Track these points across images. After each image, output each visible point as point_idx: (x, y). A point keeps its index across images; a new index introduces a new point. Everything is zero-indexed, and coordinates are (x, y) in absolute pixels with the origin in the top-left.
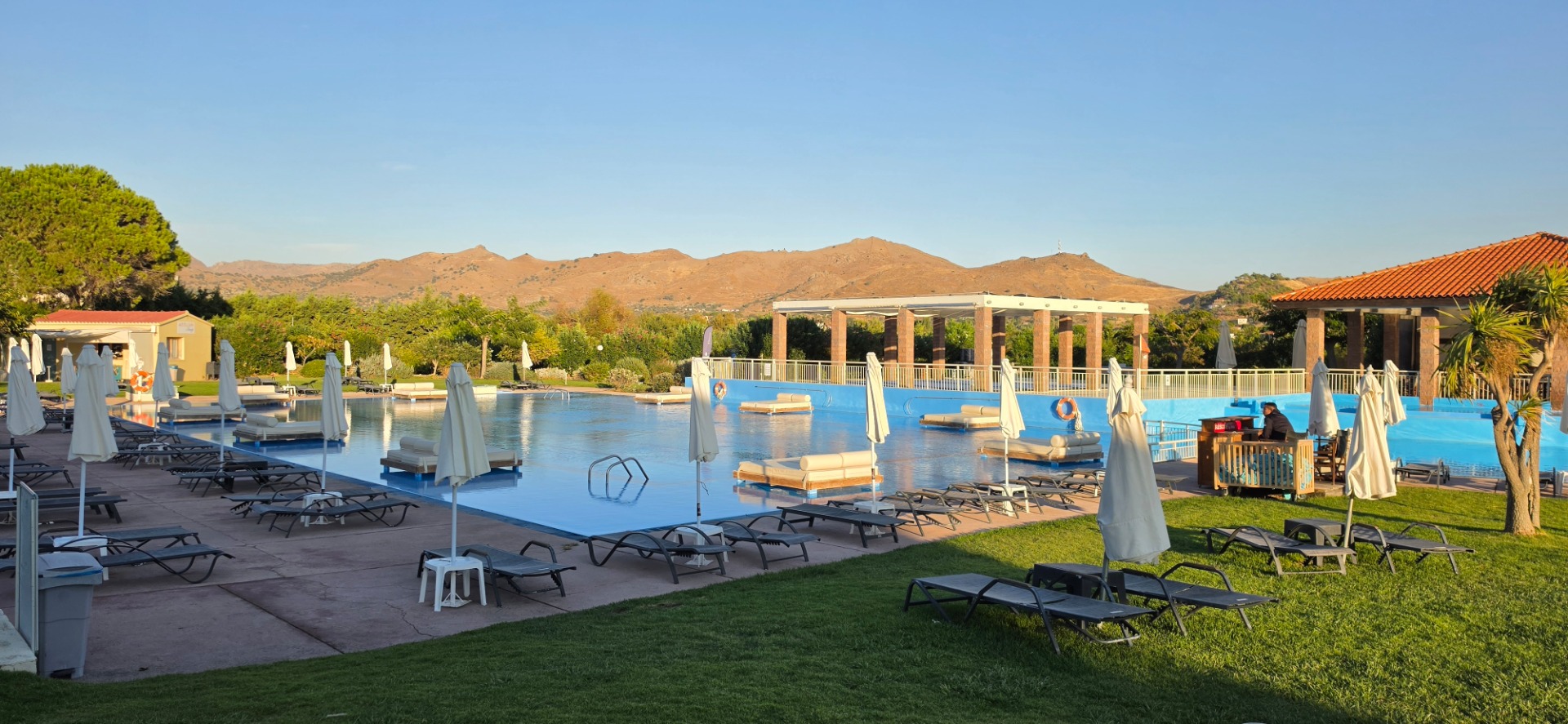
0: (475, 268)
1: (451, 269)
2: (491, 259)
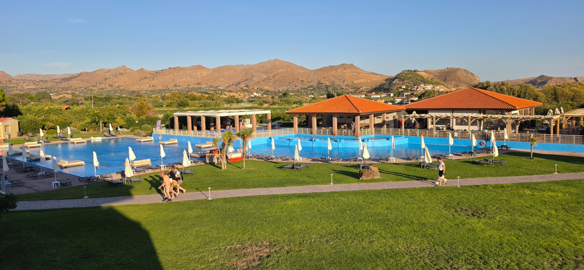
0: (122, 74)
1: (112, 75)
2: (128, 71)
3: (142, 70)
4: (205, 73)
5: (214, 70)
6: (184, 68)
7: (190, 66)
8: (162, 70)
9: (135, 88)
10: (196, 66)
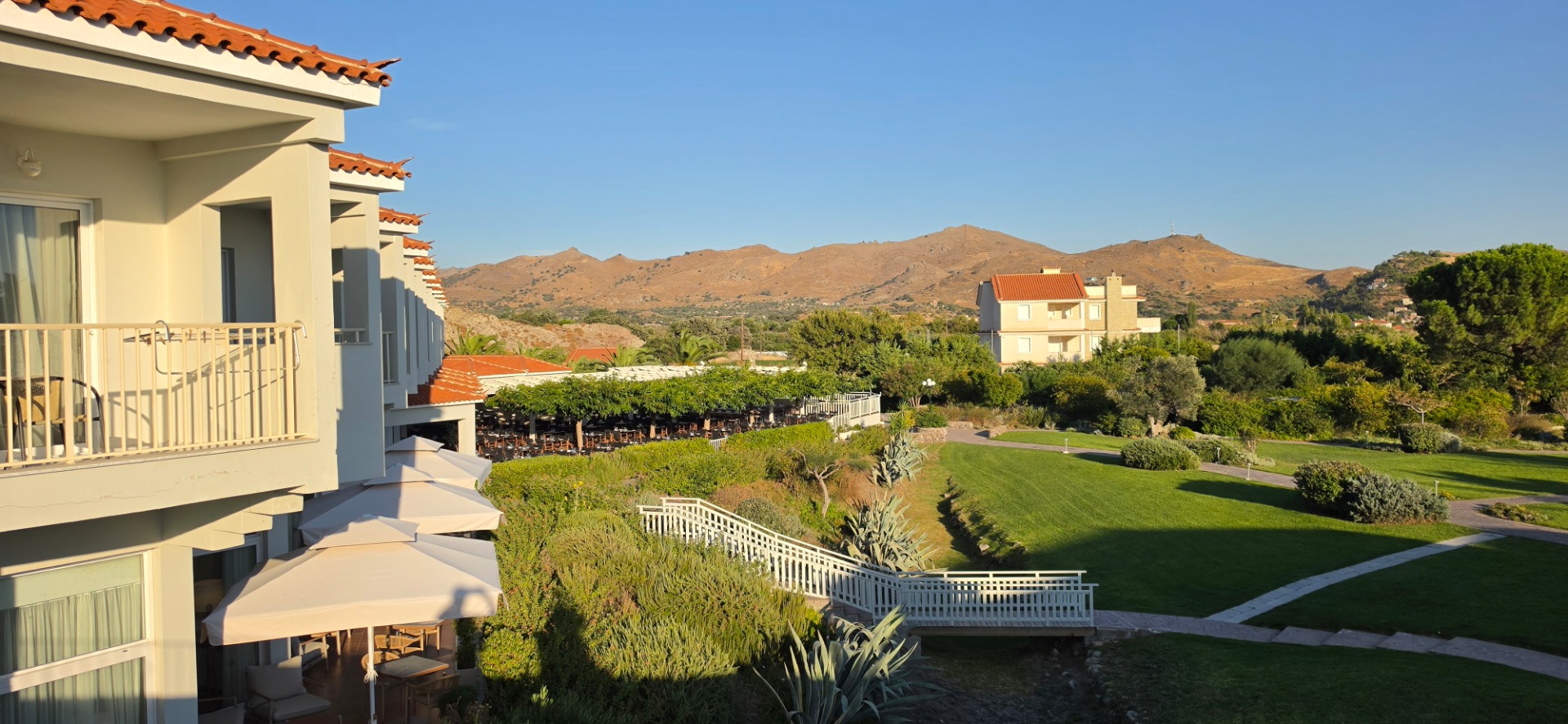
0: (572, 269)
1: (548, 271)
2: (585, 261)
3: (618, 259)
4: (778, 266)
5: (801, 257)
6: (721, 253)
7: (737, 247)
8: (669, 259)
9: (612, 303)
10: (753, 247)
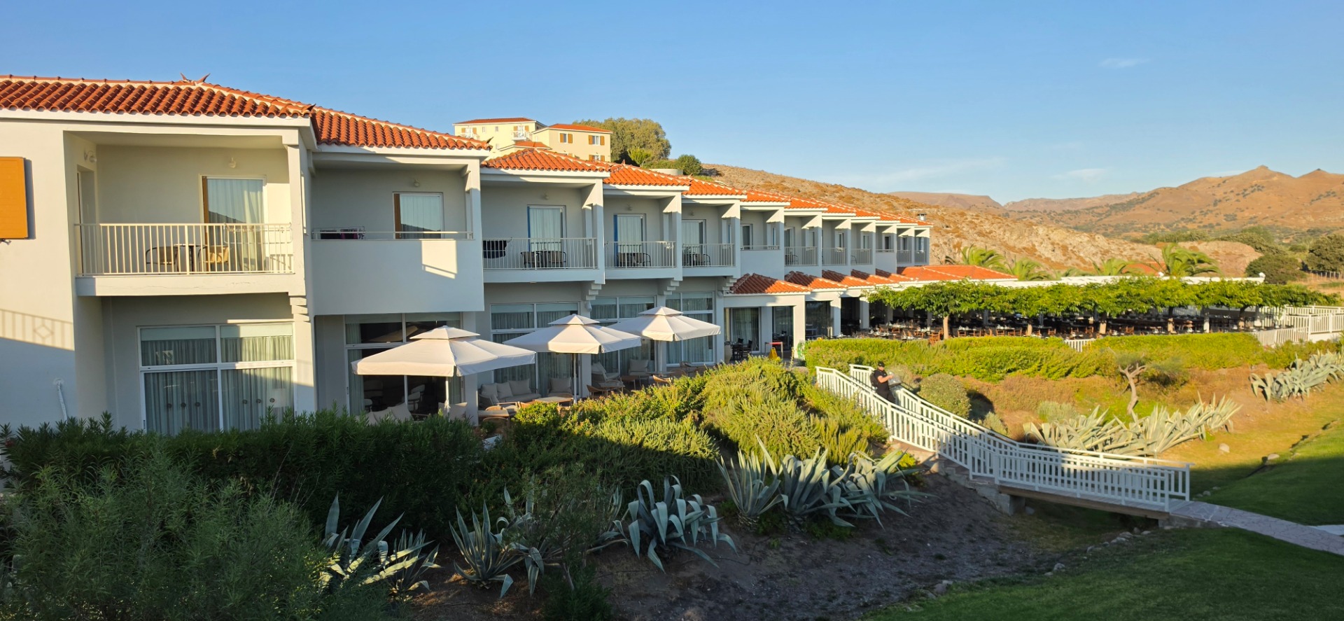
0: (1259, 188)
1: (1232, 192)
2: (1275, 179)
3: (1318, 174)
9: (1304, 222)
